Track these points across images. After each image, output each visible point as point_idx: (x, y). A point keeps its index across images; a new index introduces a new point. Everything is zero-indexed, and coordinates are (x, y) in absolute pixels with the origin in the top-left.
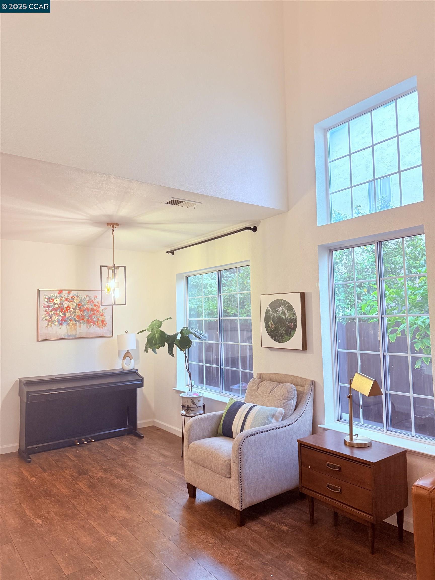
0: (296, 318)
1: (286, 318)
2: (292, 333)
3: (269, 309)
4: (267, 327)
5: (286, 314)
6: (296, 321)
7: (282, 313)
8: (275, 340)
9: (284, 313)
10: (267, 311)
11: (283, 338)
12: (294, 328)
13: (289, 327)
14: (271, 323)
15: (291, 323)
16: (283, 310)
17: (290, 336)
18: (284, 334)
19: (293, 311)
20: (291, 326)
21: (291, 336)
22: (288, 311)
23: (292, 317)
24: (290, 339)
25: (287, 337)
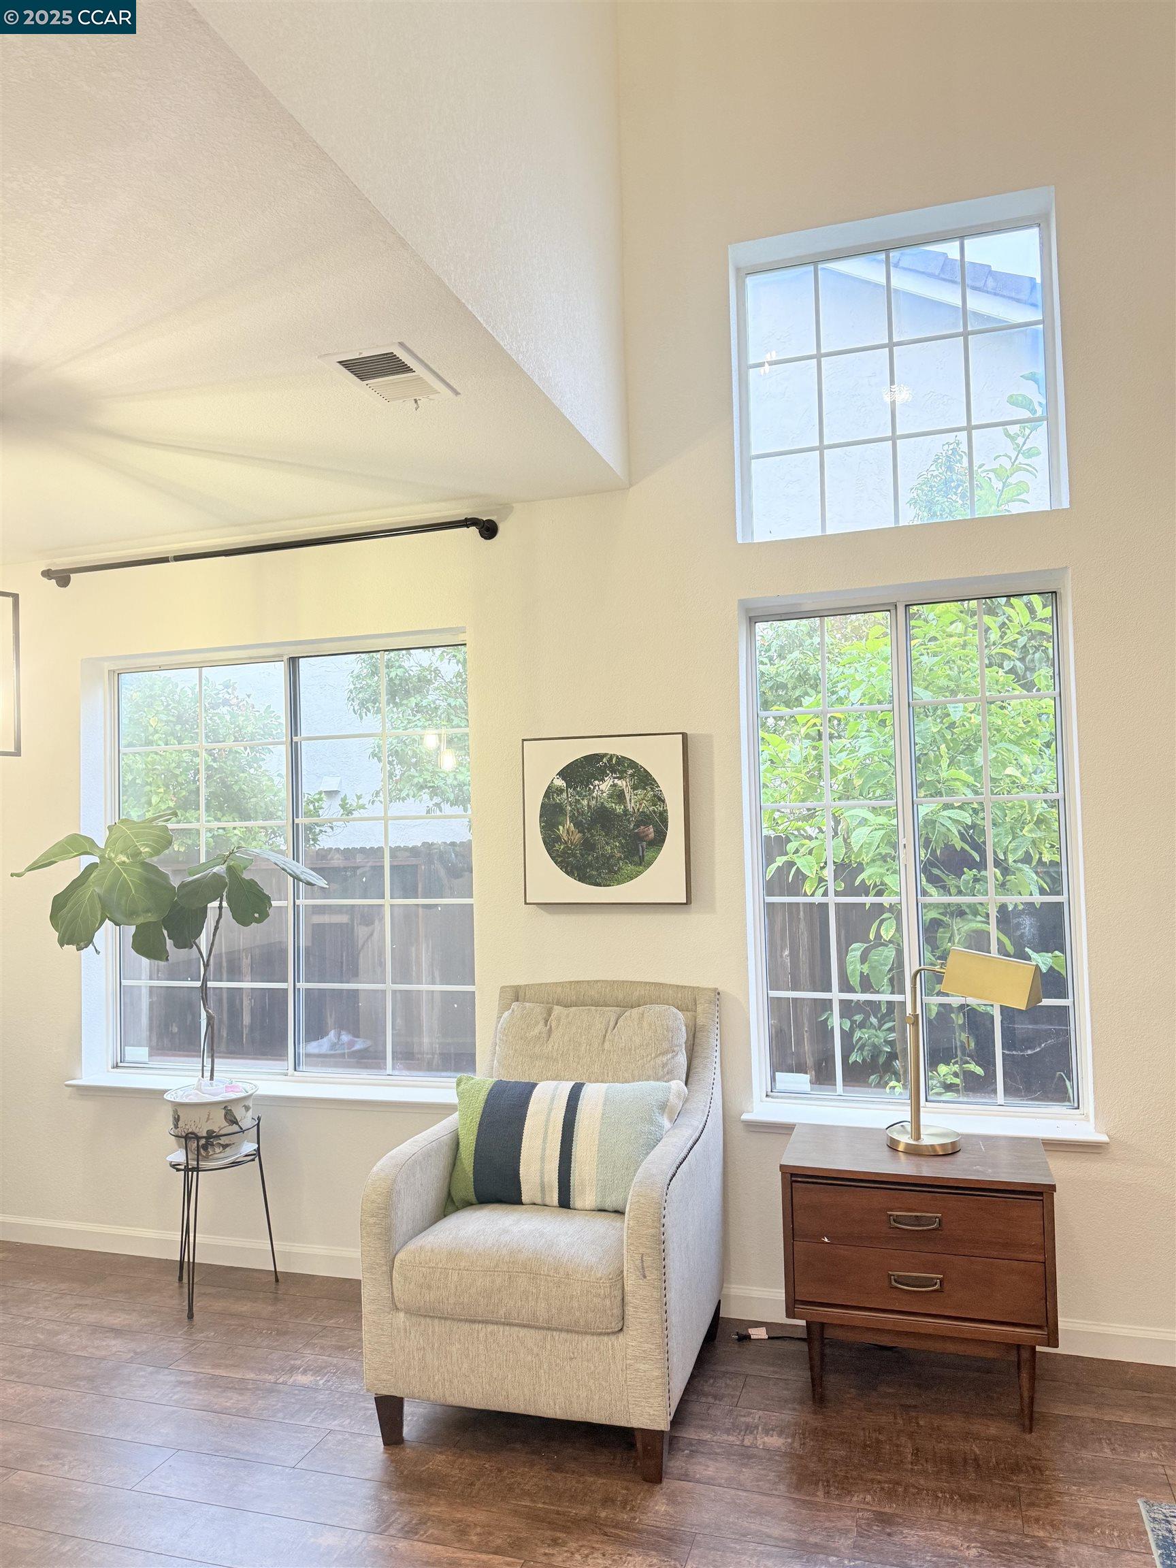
0: (666, 811)
1: (626, 810)
2: (648, 855)
3: (560, 783)
4: (551, 841)
5: (628, 798)
6: (664, 821)
7: (611, 796)
8: (583, 878)
9: (619, 796)
10: (550, 792)
11: (616, 873)
12: (659, 840)
13: (639, 838)
14: (566, 829)
15: (646, 824)
16: (614, 785)
17: (640, 865)
18: (620, 858)
19: (651, 788)
20: (647, 835)
21: (643, 863)
22: (635, 788)
23: (651, 809)
24: (639, 874)
25: (630, 867)
